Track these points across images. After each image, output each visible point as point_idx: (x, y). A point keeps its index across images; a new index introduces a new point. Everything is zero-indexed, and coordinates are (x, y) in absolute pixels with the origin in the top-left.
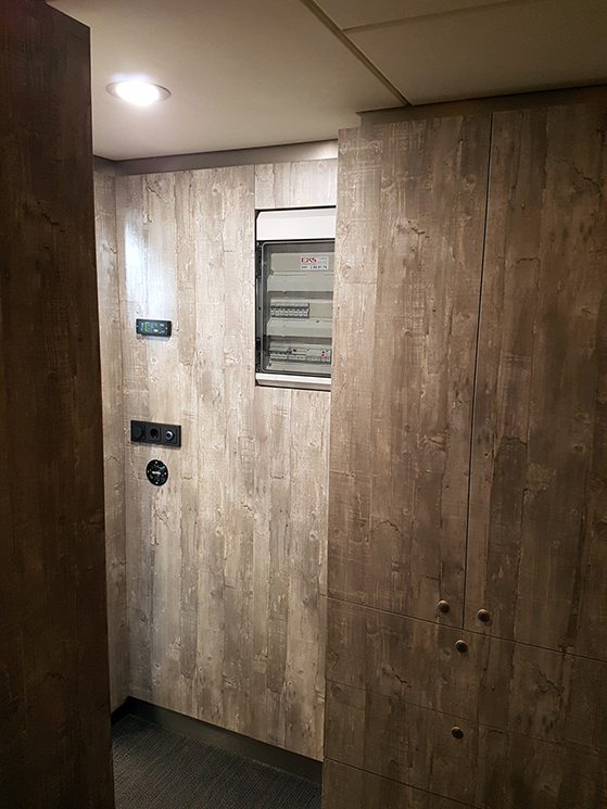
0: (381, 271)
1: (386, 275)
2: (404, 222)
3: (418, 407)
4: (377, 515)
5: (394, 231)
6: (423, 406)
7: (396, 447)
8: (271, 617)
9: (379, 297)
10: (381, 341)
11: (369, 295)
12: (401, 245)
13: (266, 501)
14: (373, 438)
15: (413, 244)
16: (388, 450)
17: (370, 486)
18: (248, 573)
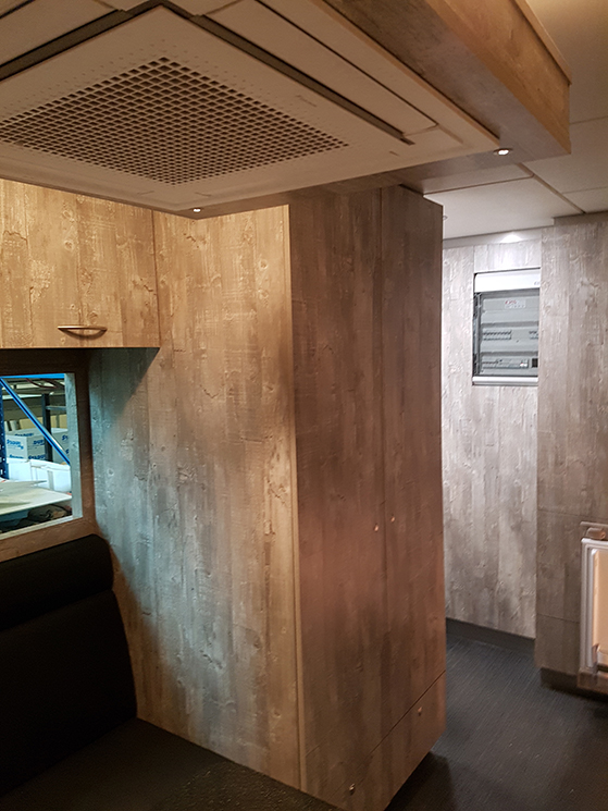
0: (571, 308)
1: (575, 310)
2: (585, 280)
3: (598, 388)
4: (571, 457)
5: (578, 285)
6: (601, 388)
7: (583, 414)
8: (487, 539)
9: (570, 323)
10: (572, 350)
11: (564, 322)
12: (584, 293)
13: (481, 462)
14: (568, 410)
15: (591, 293)
16: (578, 416)
17: (566, 439)
18: (469, 511)
